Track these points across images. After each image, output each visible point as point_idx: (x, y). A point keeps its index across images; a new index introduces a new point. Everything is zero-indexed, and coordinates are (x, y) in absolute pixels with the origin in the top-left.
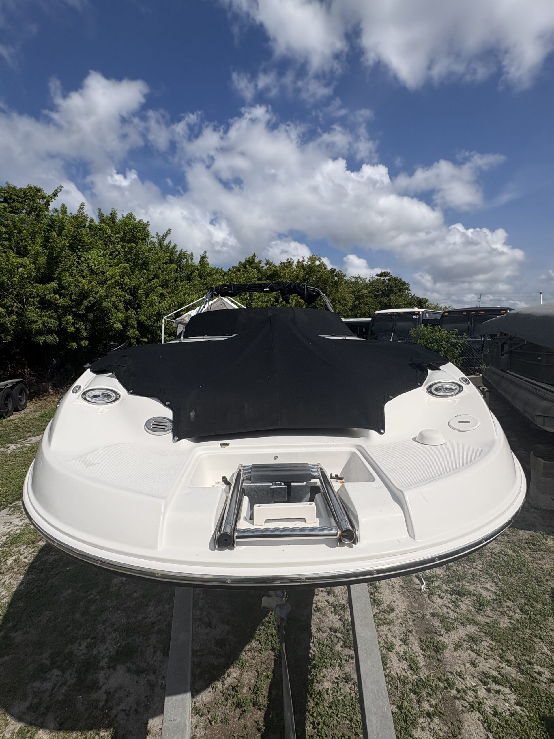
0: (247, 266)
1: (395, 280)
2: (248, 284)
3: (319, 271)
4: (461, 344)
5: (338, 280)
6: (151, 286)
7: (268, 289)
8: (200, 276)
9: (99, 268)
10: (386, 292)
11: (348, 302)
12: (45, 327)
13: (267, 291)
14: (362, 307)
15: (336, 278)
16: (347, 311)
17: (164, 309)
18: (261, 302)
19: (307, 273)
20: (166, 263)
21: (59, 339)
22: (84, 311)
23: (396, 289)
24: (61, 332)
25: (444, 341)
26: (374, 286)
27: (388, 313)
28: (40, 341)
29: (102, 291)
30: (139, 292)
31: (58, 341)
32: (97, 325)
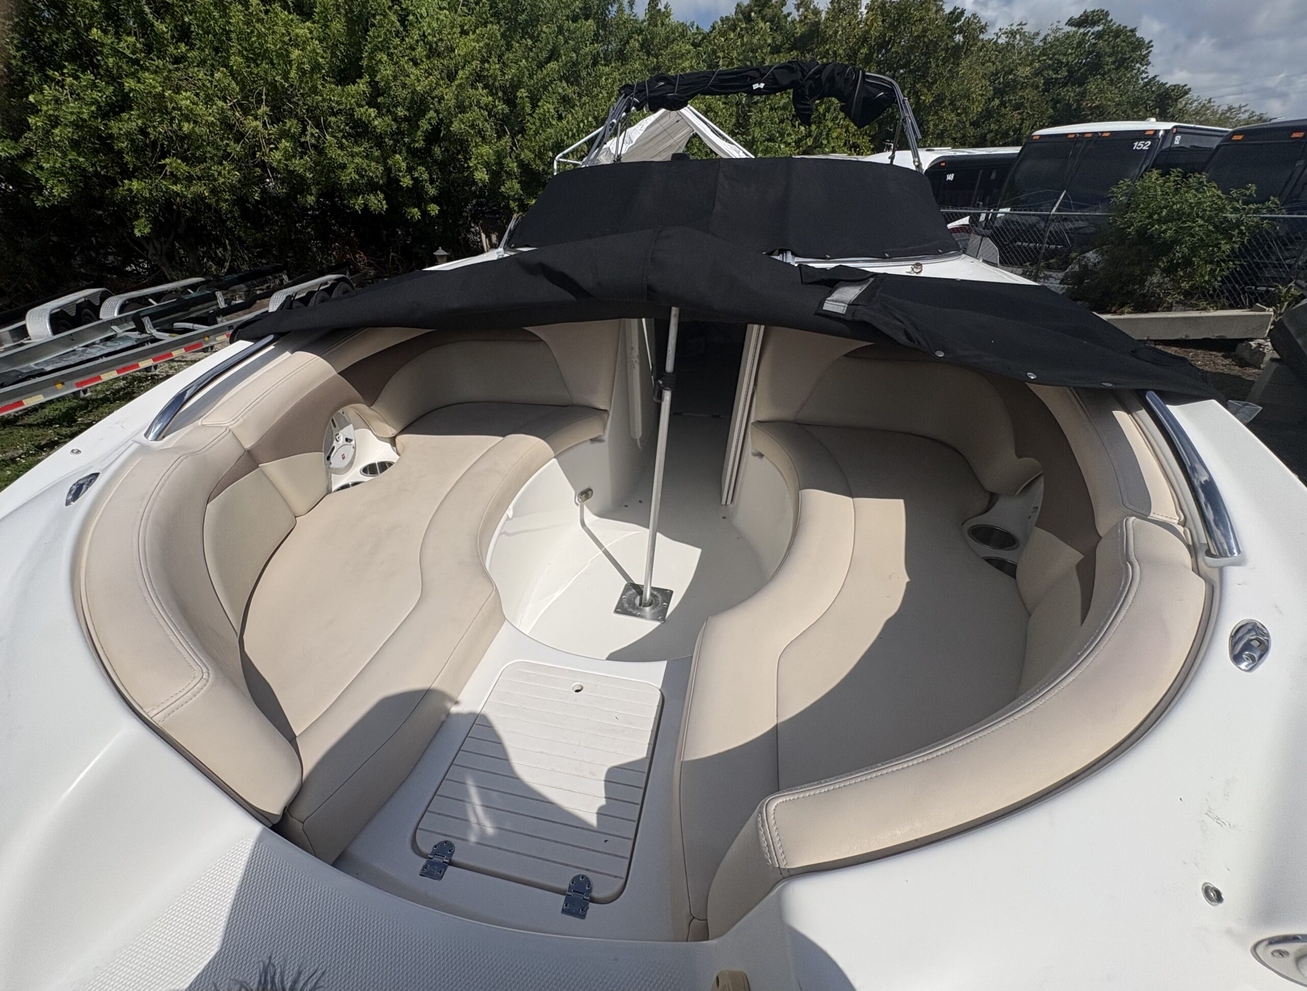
0: (753, 14)
1: (1118, 33)
2: (714, 73)
3: (921, 19)
4: (1248, 229)
5: (964, 42)
6: (542, 79)
7: (762, 85)
8: (646, 46)
9: (441, 40)
10: (1079, 70)
11: (973, 103)
12: (362, 177)
13: (759, 88)
14: (1004, 116)
15: (959, 38)
16: (965, 127)
17: (567, 134)
18: (771, 109)
19: (891, 24)
20: (575, 19)
21: (387, 204)
22: (422, 142)
23: (1111, 60)
24: (391, 186)
25: (1202, 218)
26: (1054, 54)
27: (1067, 135)
28: (357, 207)
29: (449, 95)
30: (519, 94)
31: (385, 207)
32: (451, 172)
